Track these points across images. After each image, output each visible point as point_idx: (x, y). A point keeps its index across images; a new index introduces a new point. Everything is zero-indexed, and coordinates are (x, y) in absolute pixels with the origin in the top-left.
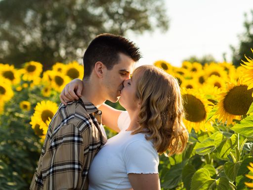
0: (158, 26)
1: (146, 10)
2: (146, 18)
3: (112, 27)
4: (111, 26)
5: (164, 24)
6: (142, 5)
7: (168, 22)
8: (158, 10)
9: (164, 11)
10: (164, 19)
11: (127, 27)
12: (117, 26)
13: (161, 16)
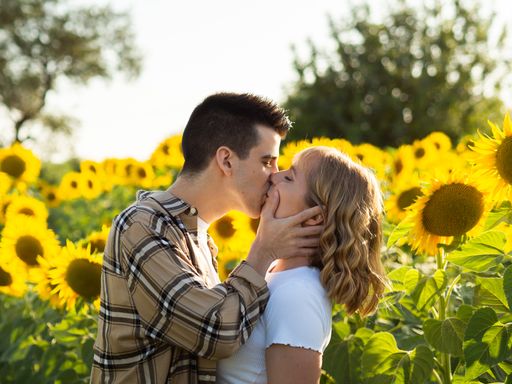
0: (120, 68)
1: (95, 37)
2: (97, 51)
3: (26, 70)
4: (24, 68)
5: (132, 64)
6: (86, 25)
7: (140, 59)
8: (119, 36)
9: (132, 36)
10: (133, 54)
11: (57, 69)
12: (36, 69)
13: (127, 49)
